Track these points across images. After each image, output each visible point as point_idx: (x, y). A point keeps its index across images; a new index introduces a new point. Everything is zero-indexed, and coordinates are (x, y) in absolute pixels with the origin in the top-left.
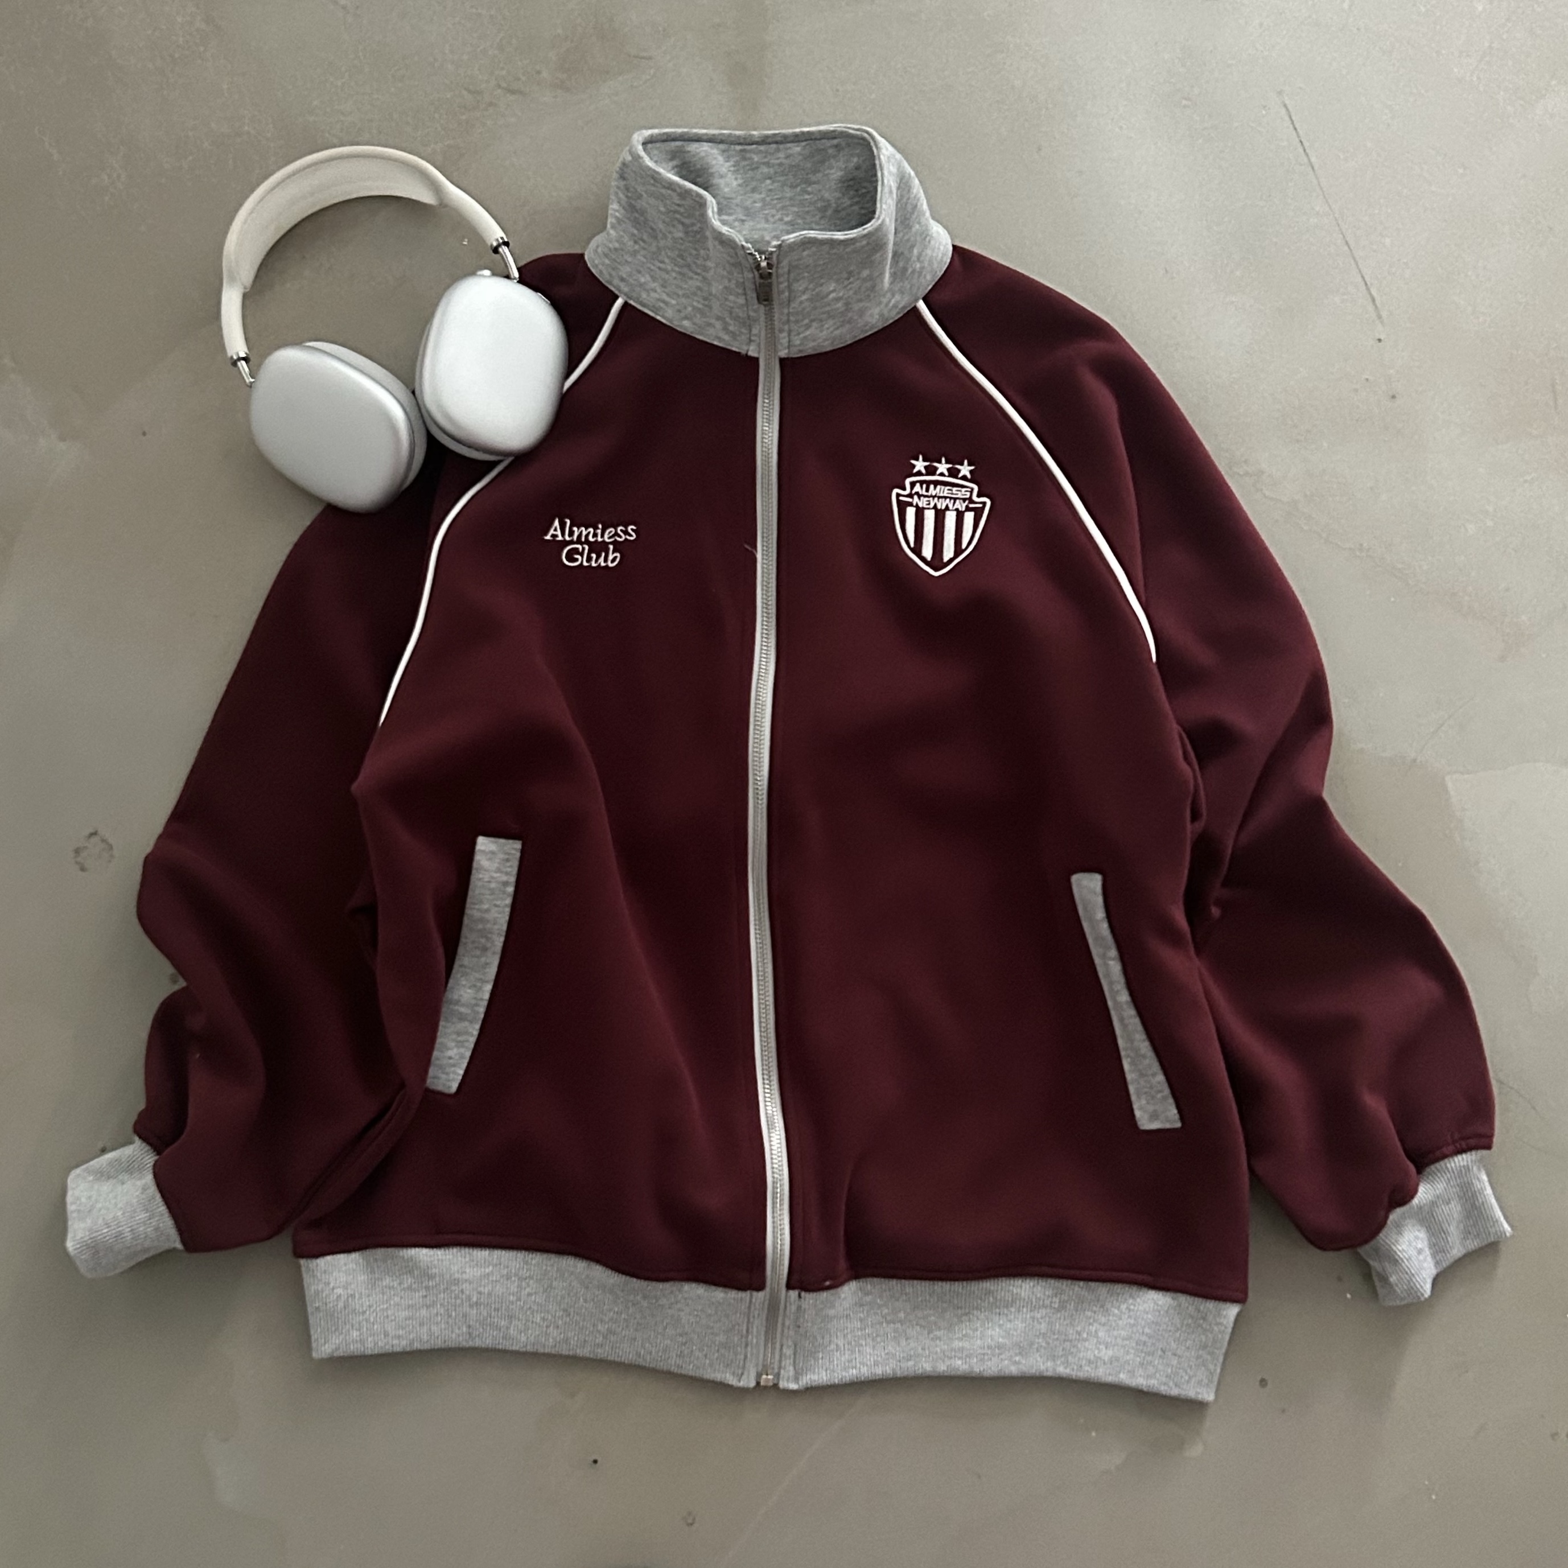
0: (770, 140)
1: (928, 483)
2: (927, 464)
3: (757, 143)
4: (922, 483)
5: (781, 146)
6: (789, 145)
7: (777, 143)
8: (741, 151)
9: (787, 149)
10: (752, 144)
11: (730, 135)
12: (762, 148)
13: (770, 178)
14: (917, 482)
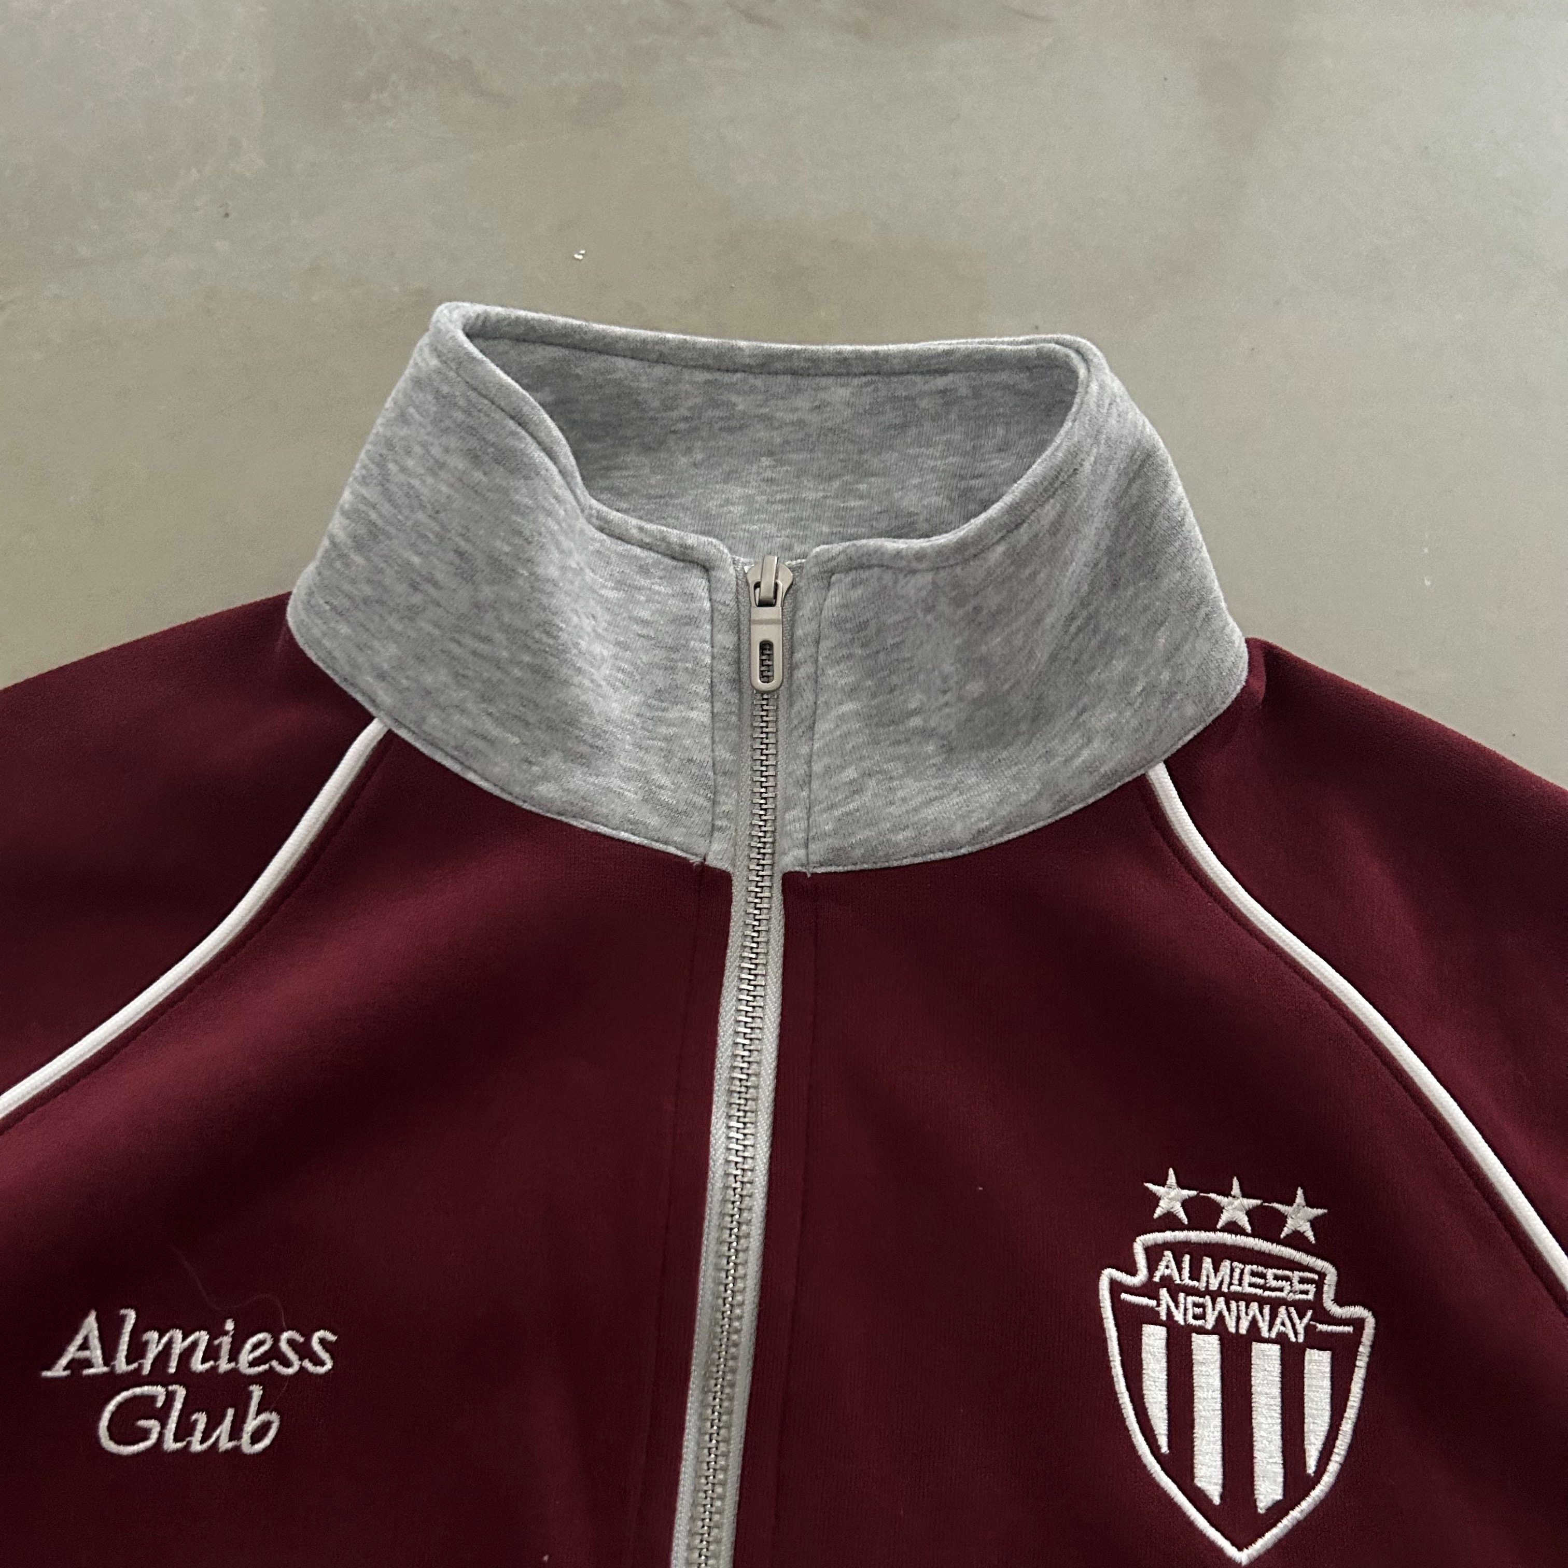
0: (779, 365)
1: (1198, 1251)
2: (1187, 1193)
3: (747, 369)
4: (1178, 1249)
5: (803, 382)
6: (824, 381)
7: (794, 373)
8: (707, 382)
9: (818, 389)
10: (736, 371)
11: (682, 345)
12: (758, 382)
13: (770, 454)
14: (1167, 1246)
